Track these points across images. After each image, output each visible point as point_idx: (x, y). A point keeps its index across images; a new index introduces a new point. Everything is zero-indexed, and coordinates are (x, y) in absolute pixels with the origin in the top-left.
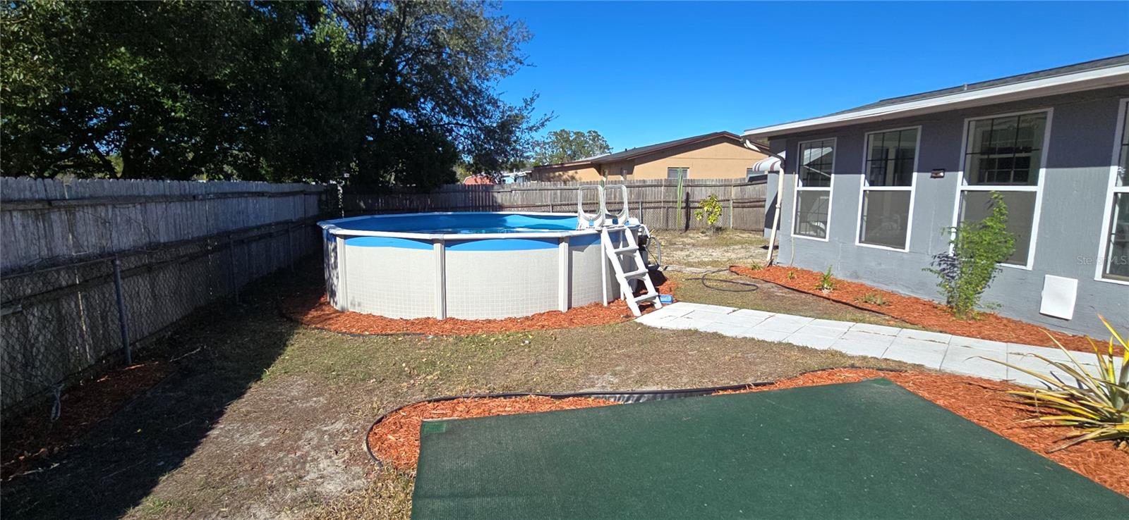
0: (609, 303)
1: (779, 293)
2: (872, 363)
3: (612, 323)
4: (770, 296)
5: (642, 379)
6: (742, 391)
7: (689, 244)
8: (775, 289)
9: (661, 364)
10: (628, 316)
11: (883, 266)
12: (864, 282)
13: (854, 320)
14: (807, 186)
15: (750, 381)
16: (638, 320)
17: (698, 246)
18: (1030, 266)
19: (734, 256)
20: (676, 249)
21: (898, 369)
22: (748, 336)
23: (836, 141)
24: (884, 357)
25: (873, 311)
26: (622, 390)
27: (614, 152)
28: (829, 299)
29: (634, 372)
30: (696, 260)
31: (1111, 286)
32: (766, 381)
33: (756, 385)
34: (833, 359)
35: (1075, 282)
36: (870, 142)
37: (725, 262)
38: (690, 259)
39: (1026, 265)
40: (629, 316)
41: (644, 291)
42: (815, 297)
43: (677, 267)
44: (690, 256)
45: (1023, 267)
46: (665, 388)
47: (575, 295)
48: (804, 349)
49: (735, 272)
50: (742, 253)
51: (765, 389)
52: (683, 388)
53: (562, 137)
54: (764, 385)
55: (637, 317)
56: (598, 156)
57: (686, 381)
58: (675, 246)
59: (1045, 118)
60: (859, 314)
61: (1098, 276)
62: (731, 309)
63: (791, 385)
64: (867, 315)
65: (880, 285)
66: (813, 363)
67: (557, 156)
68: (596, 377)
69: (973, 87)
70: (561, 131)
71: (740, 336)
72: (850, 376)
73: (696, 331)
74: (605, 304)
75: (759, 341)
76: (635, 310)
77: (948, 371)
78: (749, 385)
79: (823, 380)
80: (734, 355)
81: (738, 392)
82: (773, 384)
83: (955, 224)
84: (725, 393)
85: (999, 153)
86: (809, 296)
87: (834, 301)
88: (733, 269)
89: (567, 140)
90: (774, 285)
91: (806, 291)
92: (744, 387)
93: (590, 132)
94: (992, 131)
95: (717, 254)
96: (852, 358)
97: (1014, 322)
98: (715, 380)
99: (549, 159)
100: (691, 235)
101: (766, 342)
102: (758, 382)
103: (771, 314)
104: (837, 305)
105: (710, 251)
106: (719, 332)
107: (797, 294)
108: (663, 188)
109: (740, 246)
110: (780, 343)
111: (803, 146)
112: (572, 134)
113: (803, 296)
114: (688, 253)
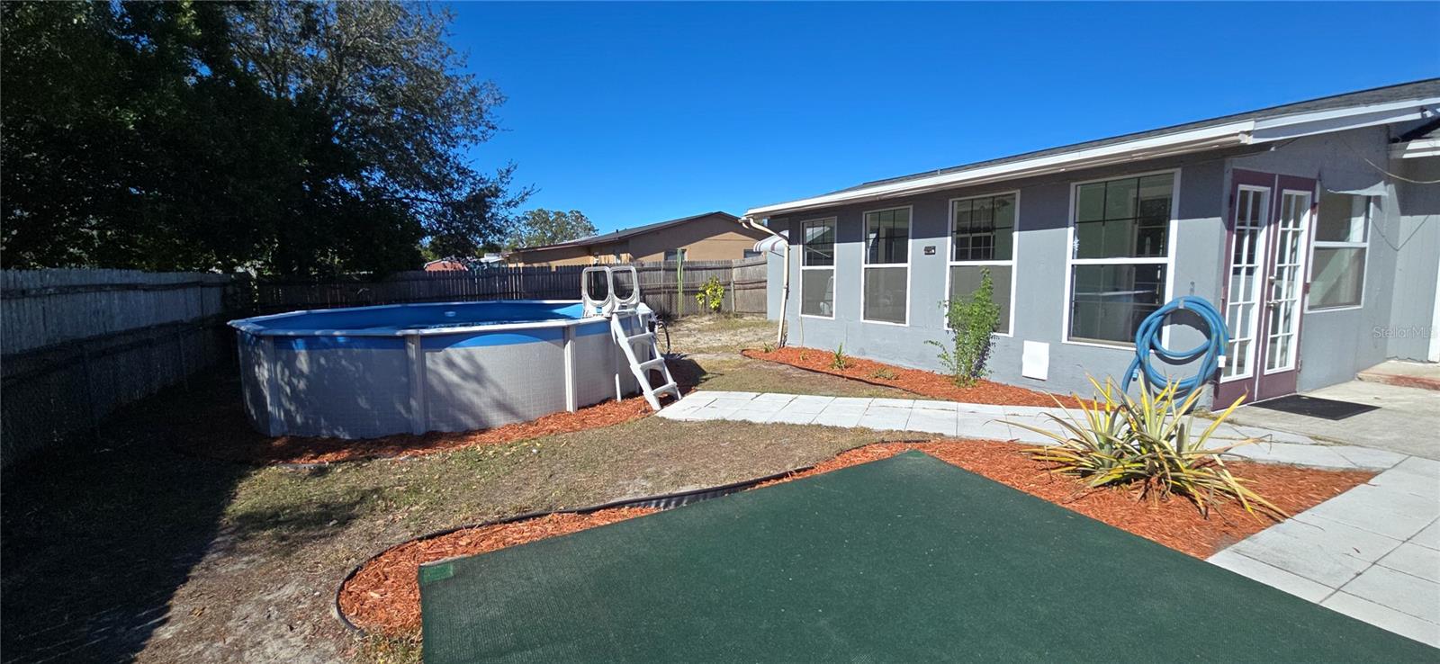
0: (623, 398)
1: (796, 373)
2: (900, 437)
3: (630, 419)
4: (787, 378)
5: (680, 478)
6: (785, 480)
7: (694, 330)
8: (791, 371)
9: (694, 460)
10: (646, 411)
11: (887, 341)
12: (871, 358)
13: (871, 396)
14: (811, 265)
15: (789, 468)
16: (660, 414)
17: (703, 331)
18: (1011, 334)
19: (743, 340)
20: (683, 336)
21: (922, 440)
22: (777, 421)
24: (907, 429)
25: (886, 386)
26: (658, 494)
27: (601, 234)
28: (843, 377)
29: (667, 472)
30: (705, 346)
31: (1076, 348)
32: (805, 466)
33: (798, 471)
34: (863, 438)
35: (1049, 345)
37: (735, 346)
38: (699, 346)
39: (1008, 333)
40: (649, 411)
41: (662, 382)
42: (831, 377)
44: (698, 342)
46: (705, 486)
48: (834, 429)
49: (748, 356)
50: (751, 336)
51: (807, 474)
52: (724, 484)
53: (540, 219)
54: (805, 470)
55: (657, 412)
56: (583, 238)
57: (725, 475)
58: (681, 332)
60: (873, 390)
61: (1065, 340)
62: (754, 394)
63: (831, 467)
64: (882, 389)
65: (886, 359)
66: (844, 441)
68: (626, 482)
70: (539, 210)
71: (769, 421)
72: (882, 452)
73: (724, 421)
74: (619, 399)
75: (789, 425)
76: (655, 404)
77: (964, 437)
78: (791, 472)
79: (859, 459)
80: (768, 442)
81: (780, 481)
82: (813, 468)
83: (947, 298)
84: (770, 483)
86: (824, 375)
87: (848, 378)
88: (745, 353)
89: (546, 221)
90: (788, 367)
91: (820, 370)
92: (786, 475)
93: (571, 212)
95: (725, 338)
96: (878, 433)
97: (1006, 386)
98: (755, 471)
100: (695, 320)
101: (797, 425)
102: (798, 467)
103: (794, 396)
104: (852, 381)
105: (718, 335)
106: (748, 419)
107: (812, 374)
108: (662, 272)
109: (747, 329)
110: (810, 425)
111: (805, 225)
112: (551, 214)
113: (819, 375)
114: (695, 339)
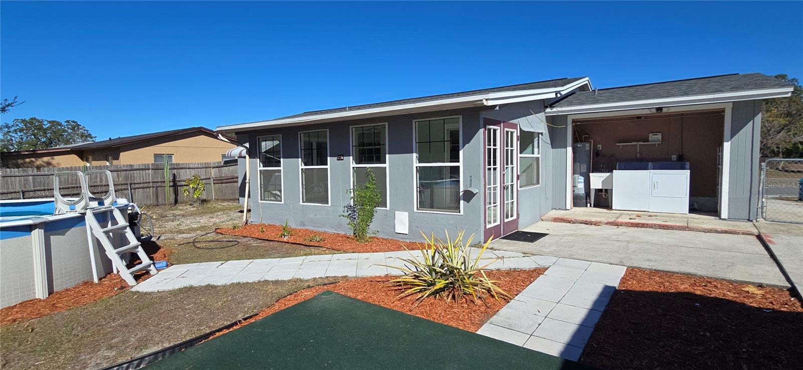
0: (100, 279)
1: (255, 244)
2: (320, 281)
3: (105, 297)
4: (248, 247)
5: (143, 343)
6: (235, 327)
7: (179, 215)
8: (252, 242)
9: (160, 324)
10: (122, 288)
11: (318, 216)
12: (308, 228)
13: (306, 255)
14: (266, 167)
15: (240, 317)
16: (134, 290)
17: (187, 216)
18: (388, 208)
19: (218, 221)
20: (168, 221)
21: (334, 281)
22: (235, 281)
23: (281, 137)
24: (326, 276)
25: (316, 246)
26: (120, 361)
27: (97, 140)
28: (288, 243)
29: (133, 339)
30: (186, 228)
31: (420, 214)
32: (252, 314)
33: (245, 319)
34: (297, 285)
35: (407, 213)
36: (302, 139)
37: (211, 226)
38: (181, 228)
39: (386, 207)
40: (123, 286)
41: (138, 261)
42: (279, 243)
43: (169, 236)
44: (180, 225)
45: (385, 208)
46: (167, 345)
47: (57, 279)
48: (276, 282)
49: (220, 233)
50: (225, 218)
51: (252, 320)
52: (184, 340)
53: (33, 125)
54: (251, 317)
55: (132, 287)
56: (80, 143)
57: (185, 332)
58: (167, 218)
59: (385, 128)
60: (308, 250)
61: (415, 210)
62: (220, 263)
63: (269, 312)
64: (313, 249)
65: (318, 228)
66: (282, 290)
67: (28, 143)
68: (88, 357)
69: (351, 109)
70: (32, 119)
71: (229, 283)
72: (308, 294)
73: (191, 288)
74: (96, 280)
75: (243, 284)
76: (130, 281)
77: (360, 276)
78: (240, 321)
79: (291, 302)
80: (225, 299)
81: (231, 330)
82: (257, 314)
83: (352, 187)
84: (221, 333)
85: (367, 146)
86: (275, 243)
87: (292, 243)
88: (218, 231)
89: (40, 128)
90: (250, 239)
91: (273, 239)
92: (236, 324)
93: (68, 121)
94: (363, 133)
95: (204, 220)
96: (307, 281)
97: (385, 239)
98: (212, 324)
99: (18, 146)
100: (181, 208)
101: (249, 283)
102: (247, 316)
103: (251, 261)
104: (294, 245)
105: (198, 219)
106: (212, 283)
107: (267, 243)
108: (150, 171)
109: (222, 213)
110: (259, 282)
111: (260, 139)
112: (45, 123)
113: (272, 243)
114: (178, 223)
